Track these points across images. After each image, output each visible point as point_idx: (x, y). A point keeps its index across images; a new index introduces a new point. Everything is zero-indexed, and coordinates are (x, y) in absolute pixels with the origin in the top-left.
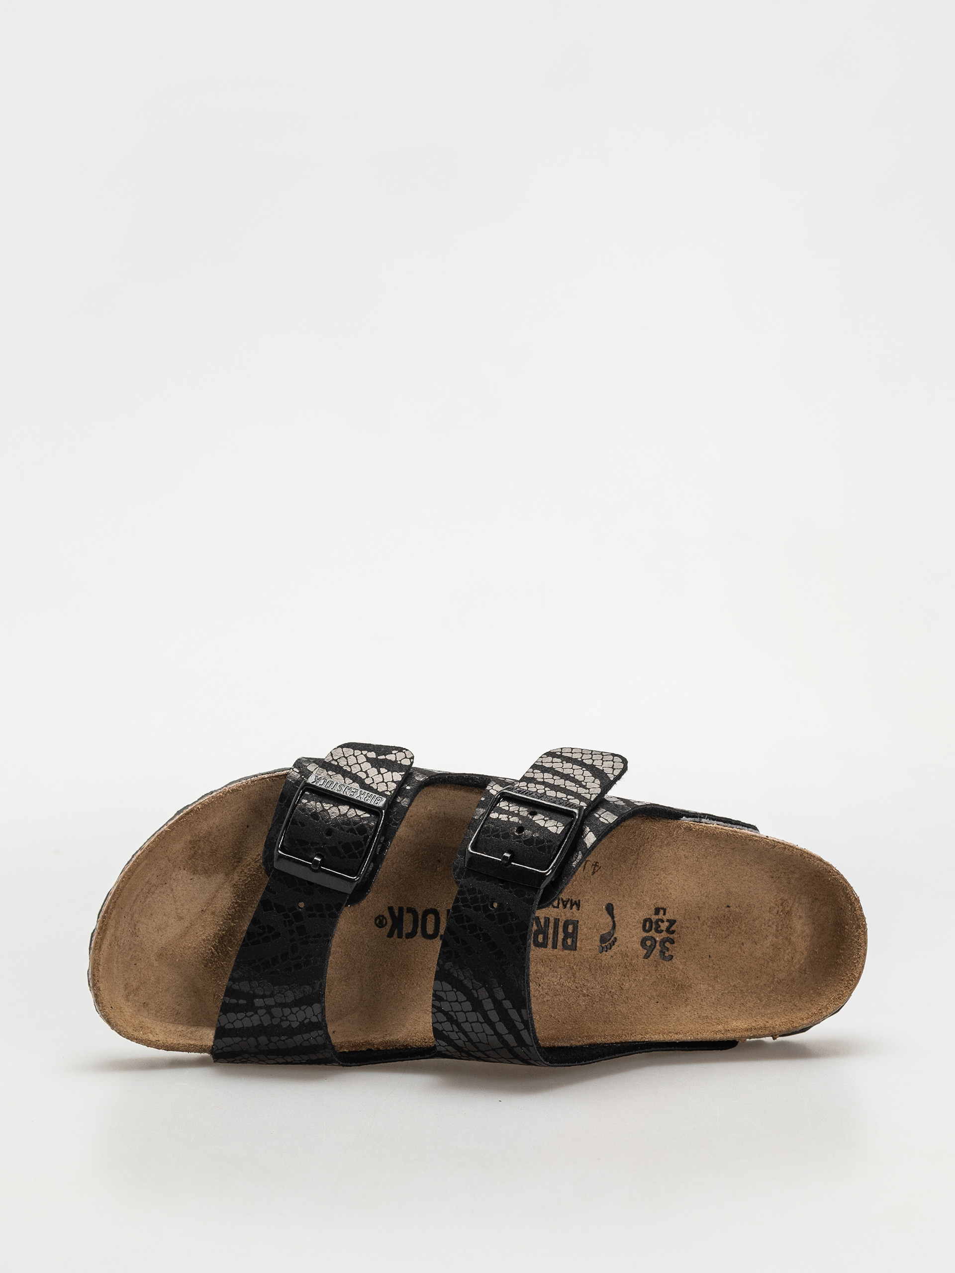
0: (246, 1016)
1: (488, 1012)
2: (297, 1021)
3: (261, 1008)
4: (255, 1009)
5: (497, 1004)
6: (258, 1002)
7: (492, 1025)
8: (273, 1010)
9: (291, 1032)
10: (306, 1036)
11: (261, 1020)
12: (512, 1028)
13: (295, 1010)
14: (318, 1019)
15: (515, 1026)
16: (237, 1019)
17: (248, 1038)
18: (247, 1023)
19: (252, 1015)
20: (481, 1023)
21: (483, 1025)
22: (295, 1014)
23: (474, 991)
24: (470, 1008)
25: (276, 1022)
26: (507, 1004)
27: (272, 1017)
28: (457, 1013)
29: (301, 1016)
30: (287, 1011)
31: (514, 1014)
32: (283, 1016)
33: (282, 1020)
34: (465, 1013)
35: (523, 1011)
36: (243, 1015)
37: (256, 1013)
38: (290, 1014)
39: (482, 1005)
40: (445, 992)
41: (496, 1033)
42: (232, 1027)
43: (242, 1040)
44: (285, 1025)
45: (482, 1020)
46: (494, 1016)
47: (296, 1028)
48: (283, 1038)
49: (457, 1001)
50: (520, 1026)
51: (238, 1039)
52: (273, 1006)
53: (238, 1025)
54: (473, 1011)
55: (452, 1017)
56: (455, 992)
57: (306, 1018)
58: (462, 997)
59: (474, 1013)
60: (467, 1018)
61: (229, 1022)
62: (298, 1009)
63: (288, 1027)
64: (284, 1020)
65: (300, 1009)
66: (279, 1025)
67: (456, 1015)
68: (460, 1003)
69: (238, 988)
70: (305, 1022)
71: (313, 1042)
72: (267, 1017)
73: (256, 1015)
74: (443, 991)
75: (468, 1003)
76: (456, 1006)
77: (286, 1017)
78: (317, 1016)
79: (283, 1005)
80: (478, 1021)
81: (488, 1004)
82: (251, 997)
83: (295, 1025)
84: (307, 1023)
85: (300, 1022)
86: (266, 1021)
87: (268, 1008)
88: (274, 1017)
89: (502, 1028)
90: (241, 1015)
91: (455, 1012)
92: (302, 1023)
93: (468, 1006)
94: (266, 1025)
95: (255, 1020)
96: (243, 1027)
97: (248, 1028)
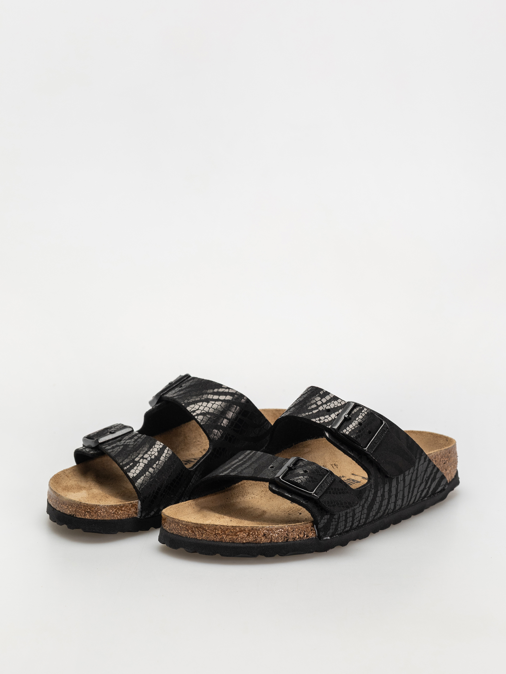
0: (137, 467)
1: (213, 398)
2: (156, 452)
3: (140, 460)
4: (138, 462)
5: (214, 394)
6: (137, 459)
7: (218, 400)
8: (145, 457)
9: (157, 458)
10: (164, 455)
11: (143, 463)
12: (225, 394)
13: (151, 450)
14: (162, 445)
15: (225, 392)
16: (135, 470)
17: (145, 474)
18: (140, 468)
19: (139, 465)
20: (215, 403)
21: (216, 403)
22: (153, 451)
23: (202, 399)
24: (206, 403)
25: (149, 459)
26: (216, 390)
27: (146, 459)
28: (204, 410)
29: (156, 450)
30: (149, 453)
31: (221, 390)
32: (150, 455)
33: (151, 457)
34: (206, 406)
35: (223, 386)
36: (136, 467)
37: (140, 462)
38: (151, 452)
39: (209, 399)
40: (193, 408)
41: (222, 401)
42: (136, 474)
43: (144, 477)
44: (153, 457)
45: (213, 402)
46: (216, 397)
47: (158, 455)
48: (157, 463)
49: (200, 406)
50: (227, 390)
51: (142, 478)
52: (143, 456)
53: (138, 472)
54: (208, 403)
55: (204, 413)
56: (197, 405)
57: (158, 449)
58: (200, 404)
59: (209, 403)
60: (209, 407)
61: (134, 474)
62: (152, 449)
63: (155, 457)
64: (151, 456)
65: (153, 448)
66: (151, 459)
67: (204, 411)
68: (202, 405)
69: (125, 463)
70: (159, 450)
71: (168, 455)
72: (145, 460)
73: (140, 463)
74: (192, 408)
75: (204, 403)
76: (201, 408)
77: (151, 454)
78: (161, 445)
79: (146, 453)
80: (213, 404)
81: (210, 397)
82: (133, 461)
83: (156, 454)
84: (160, 450)
85: (157, 452)
86: (146, 461)
87: (142, 458)
88: (147, 458)
89: (222, 398)
90: (135, 468)
91: (203, 410)
92: (158, 451)
93: (205, 404)
94: (147, 463)
95: (142, 465)
96: (140, 471)
97: (142, 470)
